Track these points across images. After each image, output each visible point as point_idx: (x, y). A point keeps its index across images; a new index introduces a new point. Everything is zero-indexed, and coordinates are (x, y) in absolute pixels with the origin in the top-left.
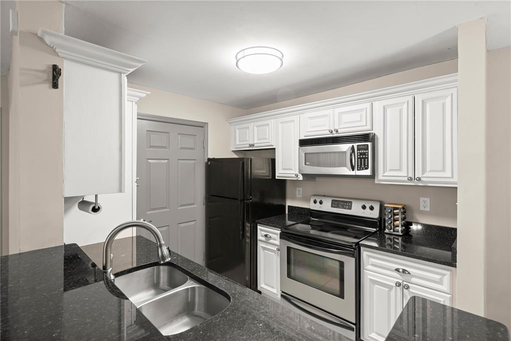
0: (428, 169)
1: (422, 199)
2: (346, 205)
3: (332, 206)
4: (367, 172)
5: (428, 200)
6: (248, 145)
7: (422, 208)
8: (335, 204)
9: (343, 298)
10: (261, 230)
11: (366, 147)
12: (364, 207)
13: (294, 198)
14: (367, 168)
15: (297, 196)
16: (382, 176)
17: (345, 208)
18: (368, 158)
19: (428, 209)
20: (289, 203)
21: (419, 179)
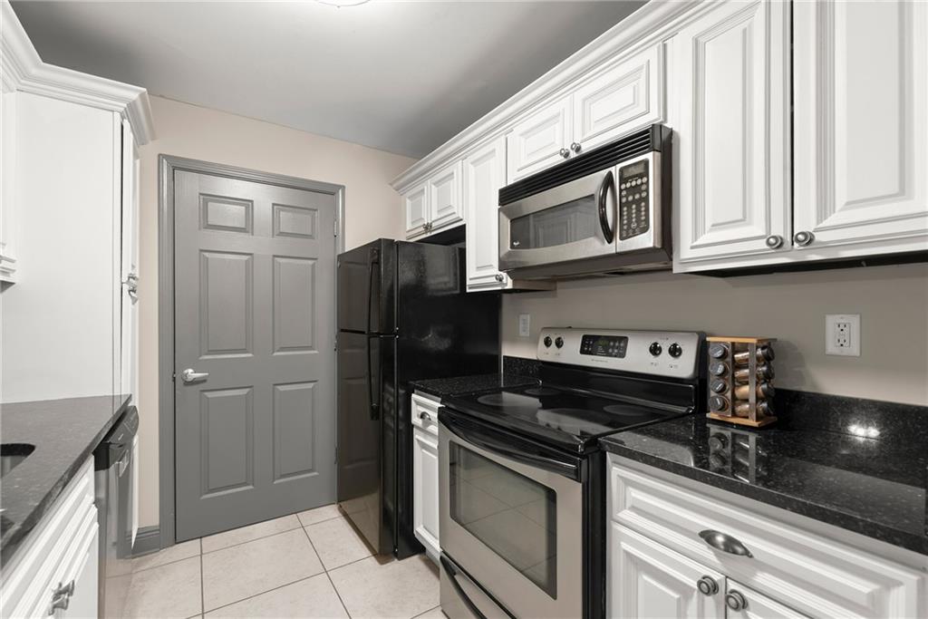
0: (841, 197)
1: (832, 321)
2: (613, 347)
3: (582, 352)
4: (647, 240)
5: (854, 322)
6: (422, 229)
7: (832, 348)
8: (589, 345)
9: (554, 596)
10: (418, 403)
11: (640, 170)
12: (655, 350)
13: (515, 340)
14: (645, 230)
15: (522, 334)
16: (693, 249)
17: (610, 355)
18: (646, 199)
19: (854, 349)
20: (508, 351)
21: (809, 240)
